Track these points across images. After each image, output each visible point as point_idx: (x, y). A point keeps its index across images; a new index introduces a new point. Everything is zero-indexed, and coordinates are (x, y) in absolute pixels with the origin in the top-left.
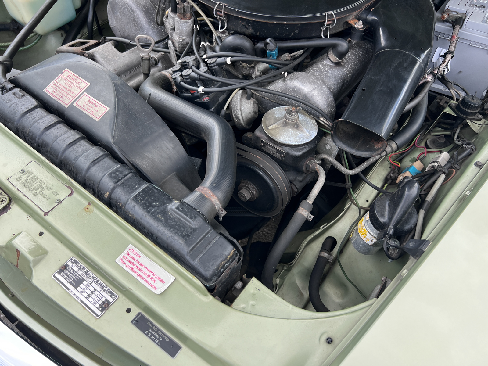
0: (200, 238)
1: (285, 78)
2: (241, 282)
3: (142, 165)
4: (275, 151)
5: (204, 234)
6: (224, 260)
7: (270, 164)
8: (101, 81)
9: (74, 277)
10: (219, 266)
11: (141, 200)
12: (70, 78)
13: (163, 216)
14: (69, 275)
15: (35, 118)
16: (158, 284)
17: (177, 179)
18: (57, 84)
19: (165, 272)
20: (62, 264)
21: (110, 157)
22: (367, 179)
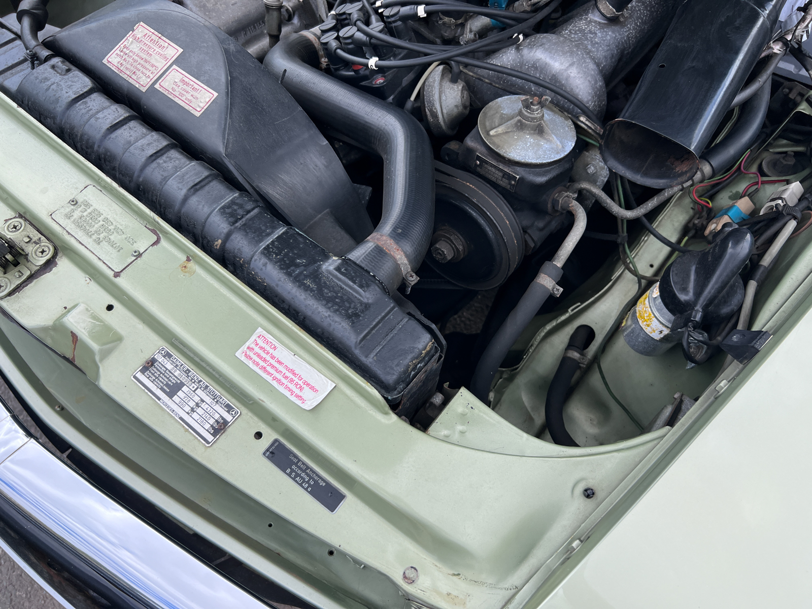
0: (377, 320)
1: (519, 45)
2: (441, 395)
3: (275, 195)
4: (501, 174)
5: (383, 314)
6: (417, 358)
7: (490, 199)
8: (202, 45)
9: (167, 380)
10: (408, 366)
11: (277, 255)
12: (147, 39)
13: (314, 281)
14: (159, 375)
15: (91, 109)
16: (307, 393)
17: (332, 220)
18: (125, 50)
19: (318, 375)
20: (147, 358)
21: (220, 180)
22: (654, 227)
